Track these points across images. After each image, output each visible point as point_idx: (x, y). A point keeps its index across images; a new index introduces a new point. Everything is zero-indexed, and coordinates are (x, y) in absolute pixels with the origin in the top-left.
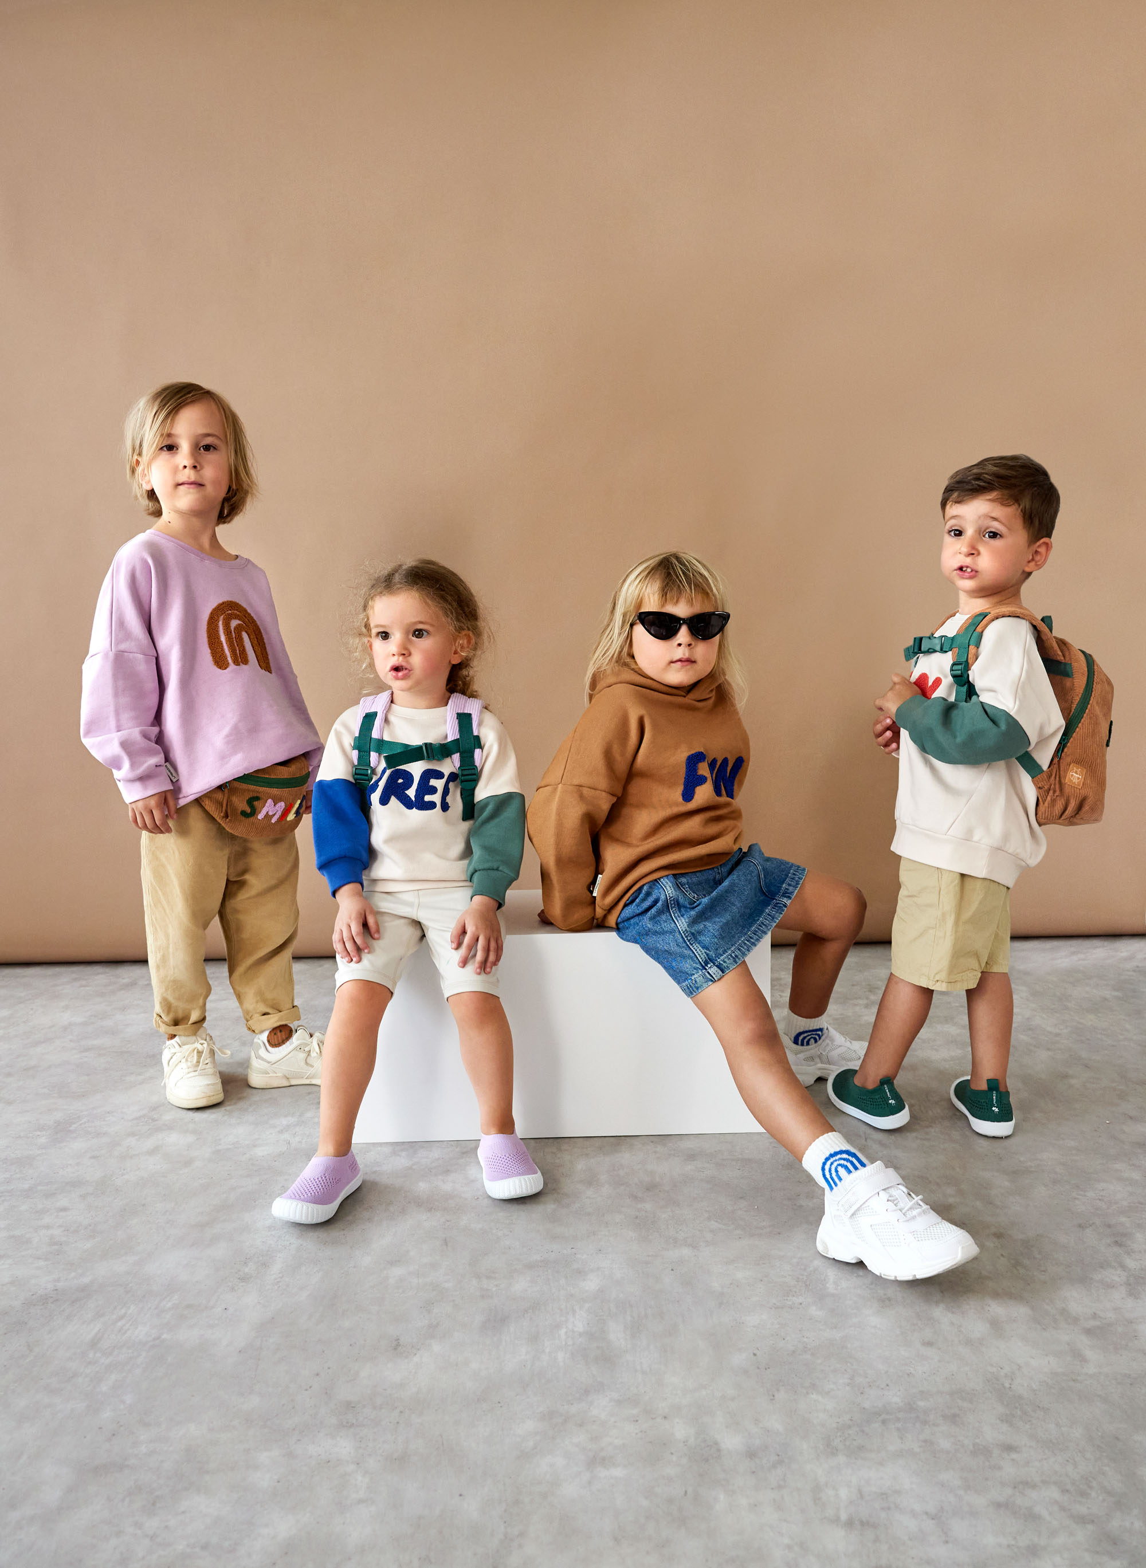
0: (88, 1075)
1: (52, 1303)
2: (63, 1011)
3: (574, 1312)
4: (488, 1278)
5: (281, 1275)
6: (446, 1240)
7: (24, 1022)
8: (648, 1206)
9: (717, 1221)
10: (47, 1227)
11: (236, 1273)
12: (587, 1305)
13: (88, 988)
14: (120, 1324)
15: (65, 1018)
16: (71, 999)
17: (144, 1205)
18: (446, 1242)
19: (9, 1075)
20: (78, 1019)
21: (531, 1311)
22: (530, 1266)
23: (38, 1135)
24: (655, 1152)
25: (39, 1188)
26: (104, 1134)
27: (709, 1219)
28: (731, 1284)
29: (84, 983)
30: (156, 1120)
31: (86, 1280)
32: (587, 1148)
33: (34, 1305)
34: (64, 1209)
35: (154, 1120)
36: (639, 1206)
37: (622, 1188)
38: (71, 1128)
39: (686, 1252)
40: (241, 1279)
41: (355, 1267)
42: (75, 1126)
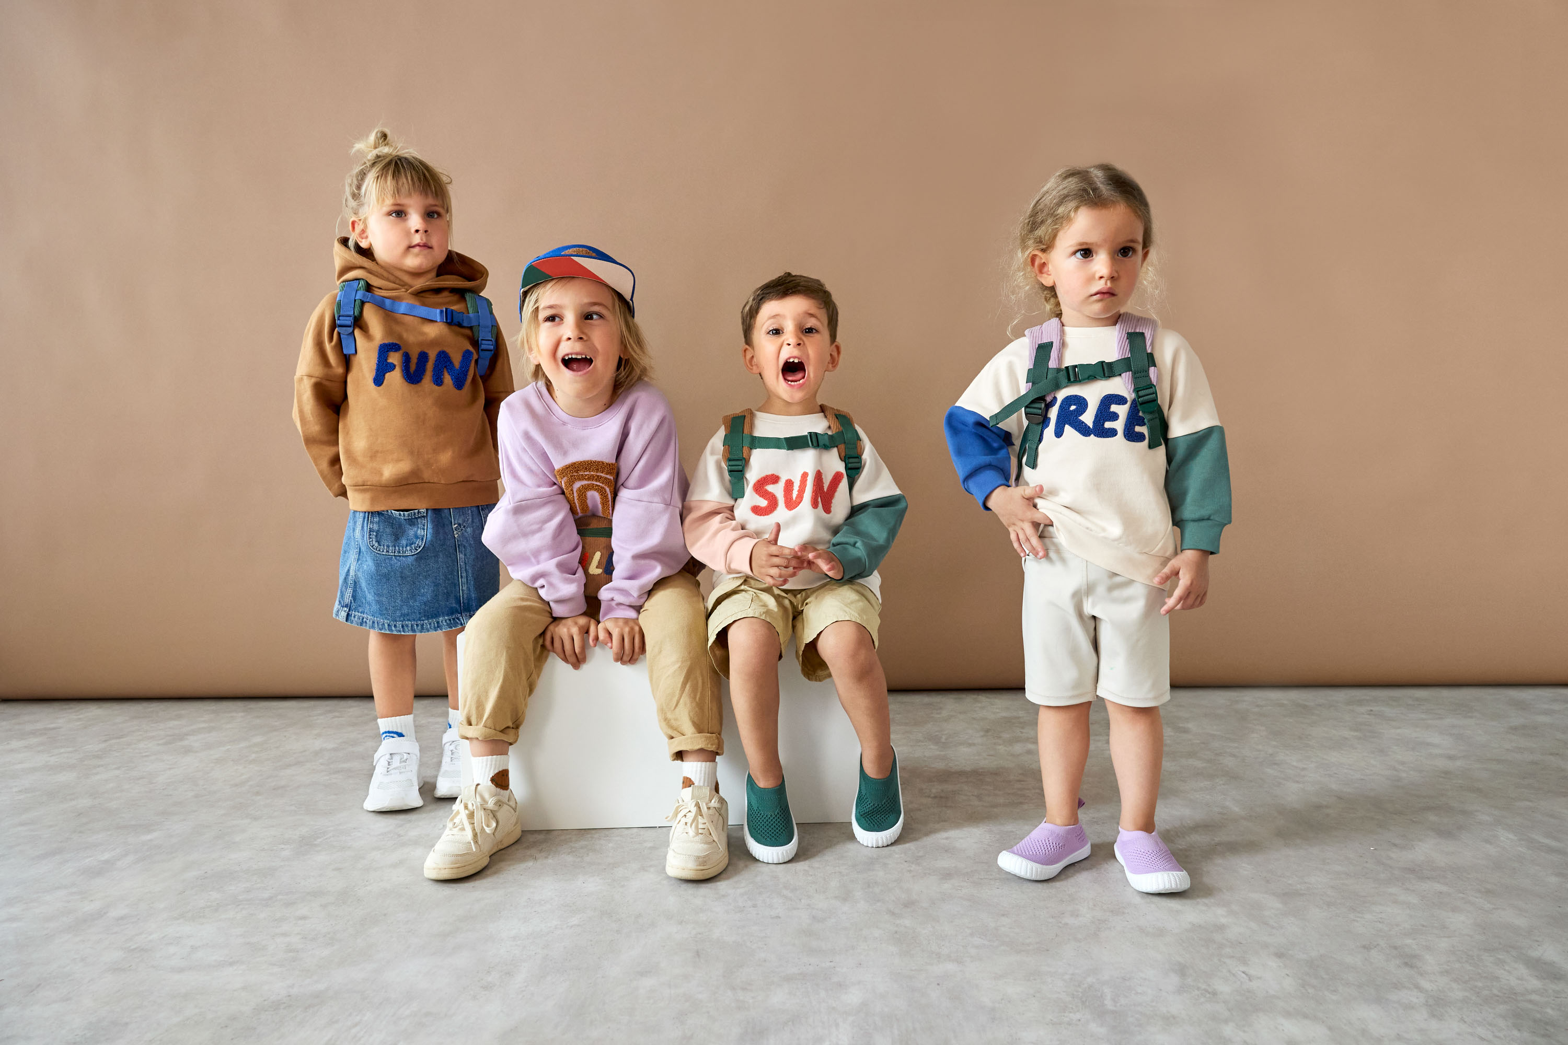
0: (336, 794)
1: (284, 1008)
2: (316, 738)
3: (837, 1025)
4: (744, 989)
5: (525, 984)
6: (698, 952)
7: (277, 747)
8: (907, 922)
9: (980, 937)
10: (285, 935)
11: (479, 981)
12: (851, 1019)
13: (340, 719)
14: (354, 1031)
15: (318, 744)
16: (324, 728)
17: (385, 915)
18: (698, 954)
19: (258, 793)
20: (330, 746)
21: (790, 1023)
22: (788, 979)
23: (283, 848)
24: (910, 871)
25: (280, 897)
26: (349, 848)
27: (972, 935)
28: (1002, 999)
29: (337, 714)
30: (402, 836)
31: (321, 987)
32: (839, 866)
33: (266, 1011)
34: (304, 918)
35: (399, 836)
36: (898, 922)
37: (879, 904)
38: (316, 843)
39: (951, 967)
40: (484, 988)
41: (603, 977)
42: (319, 840)
